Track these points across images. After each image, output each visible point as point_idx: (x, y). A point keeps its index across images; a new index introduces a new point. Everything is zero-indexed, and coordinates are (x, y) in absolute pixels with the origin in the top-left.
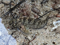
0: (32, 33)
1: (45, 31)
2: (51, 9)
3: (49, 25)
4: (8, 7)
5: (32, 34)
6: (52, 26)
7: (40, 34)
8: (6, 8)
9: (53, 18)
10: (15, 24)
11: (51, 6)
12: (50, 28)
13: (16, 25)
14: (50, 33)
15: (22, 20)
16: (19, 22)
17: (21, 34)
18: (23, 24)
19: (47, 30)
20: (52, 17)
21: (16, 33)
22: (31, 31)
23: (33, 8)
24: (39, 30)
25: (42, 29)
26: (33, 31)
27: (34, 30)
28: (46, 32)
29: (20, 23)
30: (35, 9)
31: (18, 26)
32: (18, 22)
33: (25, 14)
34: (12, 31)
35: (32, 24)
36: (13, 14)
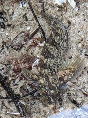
0: (77, 55)
1: (74, 24)
2: (21, 6)
3: (62, 15)
4: (3, 103)
5: (81, 56)
6: (65, 8)
7: (83, 37)
8: (4, 110)
9: (45, 4)
10: (52, 90)
11: (13, 6)
12: (69, 14)
13: (54, 89)
14: (81, 14)
15: (45, 72)
16: (47, 79)
17: (76, 81)
18: (54, 73)
19: (74, 21)
20: (43, 5)
21: (72, 93)
22: (70, 58)
23: (12, 47)
24: (72, 39)
25: (70, 31)
26: (73, 52)
27: (70, 50)
28: (79, 23)
29: (51, 78)
30: (17, 42)
31: (58, 85)
32: (47, 83)
33: (27, 65)
34: (66, 102)
35: (57, 50)
36: (21, 95)
